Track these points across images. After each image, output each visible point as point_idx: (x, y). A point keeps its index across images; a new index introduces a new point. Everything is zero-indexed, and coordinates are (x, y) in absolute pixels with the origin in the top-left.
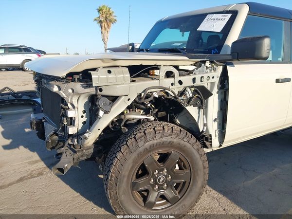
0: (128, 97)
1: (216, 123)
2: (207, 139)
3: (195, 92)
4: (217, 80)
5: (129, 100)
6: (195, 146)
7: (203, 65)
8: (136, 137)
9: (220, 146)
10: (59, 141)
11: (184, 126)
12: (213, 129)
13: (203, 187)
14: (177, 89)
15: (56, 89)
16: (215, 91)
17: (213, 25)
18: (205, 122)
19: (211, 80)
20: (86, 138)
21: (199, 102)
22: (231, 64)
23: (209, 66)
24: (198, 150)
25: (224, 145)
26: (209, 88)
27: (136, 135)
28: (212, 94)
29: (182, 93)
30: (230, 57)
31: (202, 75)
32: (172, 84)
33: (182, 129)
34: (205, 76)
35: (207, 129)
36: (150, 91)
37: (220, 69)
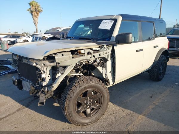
0: (71, 66)
1: (111, 73)
2: (107, 81)
3: (101, 60)
4: (110, 54)
5: (72, 67)
6: (102, 85)
7: (103, 47)
8: (76, 85)
9: (113, 84)
10: (35, 90)
11: (96, 76)
12: (110, 76)
13: (108, 103)
14: (93, 59)
15: (34, 64)
16: (109, 59)
17: (106, 26)
18: (106, 74)
19: (108, 54)
20: (53, 87)
21: (103, 65)
22: (116, 46)
23: (106, 47)
24: (103, 86)
25: (115, 83)
26: (106, 58)
27: (75, 84)
28: (108, 60)
29: (95, 61)
30: (115, 43)
31: (103, 52)
32: (91, 58)
33: (97, 79)
34: (105, 52)
35: (107, 77)
36: (81, 62)
37: (111, 48)
